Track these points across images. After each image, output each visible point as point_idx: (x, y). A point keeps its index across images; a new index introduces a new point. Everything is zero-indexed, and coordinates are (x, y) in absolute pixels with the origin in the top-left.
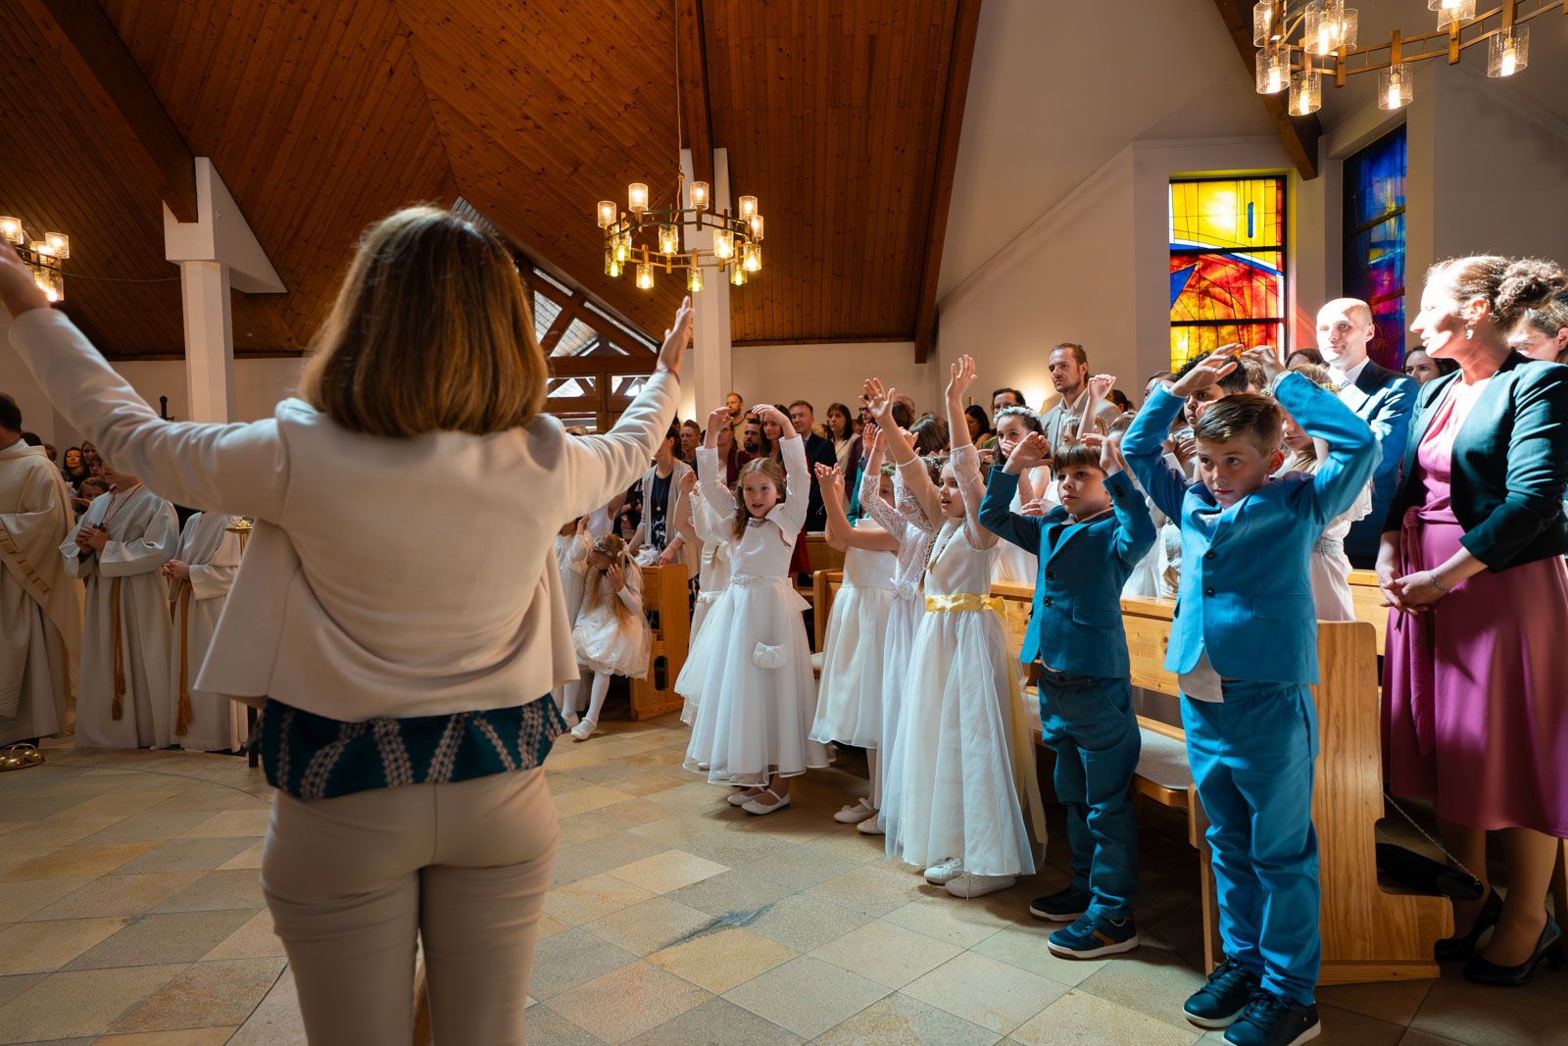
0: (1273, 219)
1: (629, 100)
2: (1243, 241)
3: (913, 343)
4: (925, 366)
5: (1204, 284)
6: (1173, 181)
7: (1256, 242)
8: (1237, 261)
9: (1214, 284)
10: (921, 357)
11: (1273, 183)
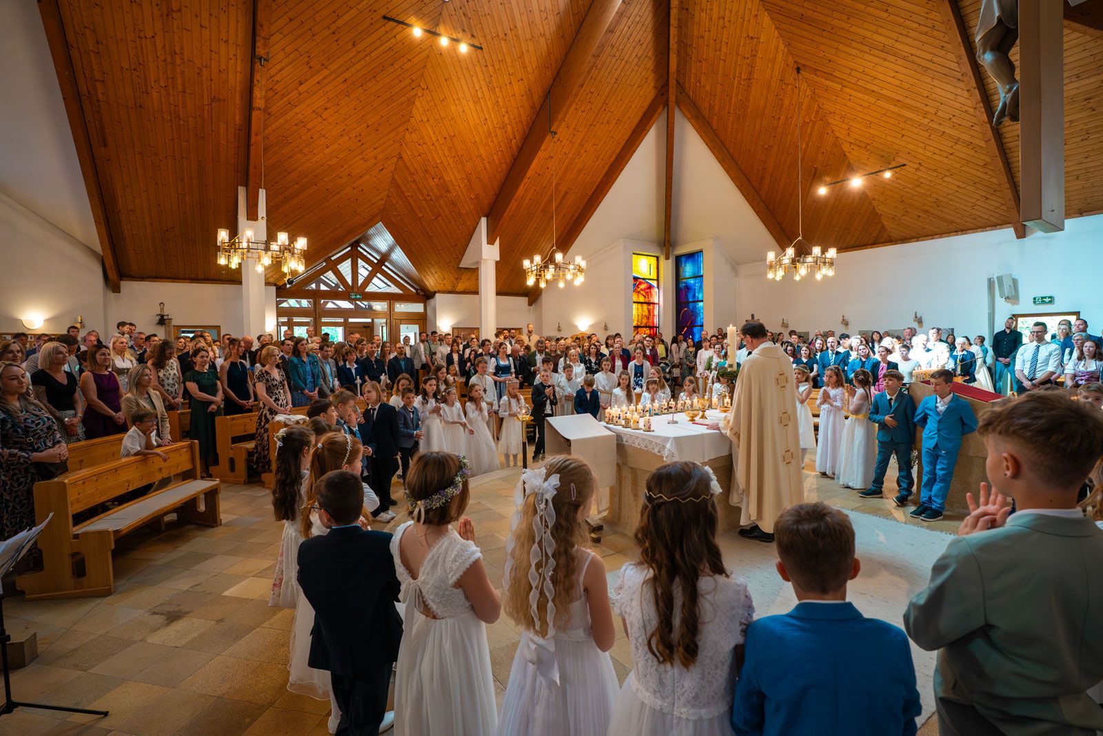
0: (656, 270)
1: (473, 197)
2: (648, 277)
3: (527, 298)
4: (531, 307)
5: (639, 289)
6: (634, 254)
7: (651, 277)
8: (647, 283)
9: (642, 290)
10: (530, 304)
11: (655, 258)
